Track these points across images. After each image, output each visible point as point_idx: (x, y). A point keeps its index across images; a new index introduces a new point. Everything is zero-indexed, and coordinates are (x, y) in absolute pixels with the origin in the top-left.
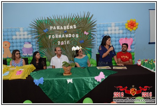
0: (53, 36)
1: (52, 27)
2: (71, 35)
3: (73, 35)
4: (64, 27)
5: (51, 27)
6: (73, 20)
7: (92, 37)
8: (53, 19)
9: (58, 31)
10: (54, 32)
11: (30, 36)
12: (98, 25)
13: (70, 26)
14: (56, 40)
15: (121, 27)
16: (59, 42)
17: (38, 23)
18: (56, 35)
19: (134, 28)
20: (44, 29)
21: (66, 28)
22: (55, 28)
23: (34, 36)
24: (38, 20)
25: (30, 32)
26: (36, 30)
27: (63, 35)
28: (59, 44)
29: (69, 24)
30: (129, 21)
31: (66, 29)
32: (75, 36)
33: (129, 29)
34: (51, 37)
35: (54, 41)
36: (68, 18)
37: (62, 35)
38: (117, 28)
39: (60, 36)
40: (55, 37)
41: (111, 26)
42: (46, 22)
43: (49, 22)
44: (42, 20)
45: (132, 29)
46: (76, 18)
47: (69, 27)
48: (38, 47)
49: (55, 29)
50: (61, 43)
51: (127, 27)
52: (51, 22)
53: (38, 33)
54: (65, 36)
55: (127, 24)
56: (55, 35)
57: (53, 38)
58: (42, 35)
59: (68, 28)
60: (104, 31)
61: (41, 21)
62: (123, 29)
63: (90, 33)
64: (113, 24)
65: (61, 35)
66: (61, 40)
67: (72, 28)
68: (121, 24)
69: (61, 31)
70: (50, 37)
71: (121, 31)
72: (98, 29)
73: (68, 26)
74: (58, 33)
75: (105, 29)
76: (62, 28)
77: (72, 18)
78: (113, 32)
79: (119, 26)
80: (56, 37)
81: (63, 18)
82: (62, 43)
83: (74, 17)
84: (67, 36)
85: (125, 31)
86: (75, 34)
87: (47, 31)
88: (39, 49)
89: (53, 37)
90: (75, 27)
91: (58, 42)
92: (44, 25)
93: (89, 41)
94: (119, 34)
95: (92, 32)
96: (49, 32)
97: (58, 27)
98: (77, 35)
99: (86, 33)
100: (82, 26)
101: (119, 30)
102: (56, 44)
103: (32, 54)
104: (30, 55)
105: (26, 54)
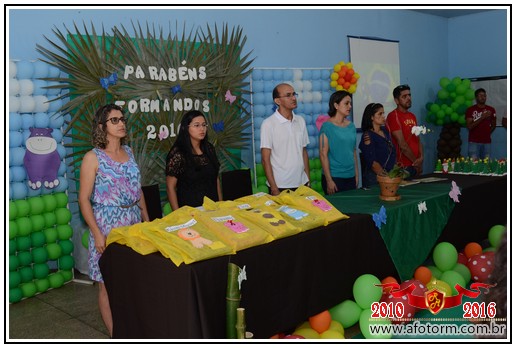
0: (132, 103)
1: (132, 68)
2: (190, 101)
3: (197, 102)
4: (170, 70)
5: (128, 70)
6: (196, 48)
7: (244, 110)
9: (150, 87)
10: (133, 88)
11: (42, 102)
12: (257, 73)
13: (189, 70)
14: (142, 120)
15: (318, 84)
16: (151, 128)
17: (75, 48)
18: (142, 101)
19: (353, 88)
20: (101, 73)
21: (177, 75)
22: (140, 74)
23: (58, 104)
24: (74, 33)
25: (43, 84)
26: (65, 76)
27: (166, 101)
28: (151, 136)
29: (184, 62)
30: (338, 68)
31: (174, 79)
32: (202, 107)
34: (126, 106)
35: (134, 124)
36: (180, 39)
37: (162, 103)
38: (308, 84)
39: (155, 106)
40: (139, 106)
41: (291, 79)
42: (108, 47)
43: (118, 44)
44: (90, 34)
46: (204, 44)
47: (187, 73)
48: (71, 151)
49: (143, 76)
50: (157, 132)
51: (334, 83)
52: (122, 47)
53: (73, 88)
54: (171, 105)
55: (335, 76)
56: (138, 101)
57: (132, 111)
58: (90, 98)
59: (182, 78)
61: (86, 39)
62: (321, 90)
63: (239, 99)
64: (298, 73)
65: (158, 102)
66: (159, 119)
67: (196, 78)
68: (317, 74)
69: (159, 87)
72: (259, 85)
73: (182, 70)
74: (149, 94)
76: (163, 76)
77: (192, 40)
79: (311, 79)
80: (142, 110)
81: (165, 38)
82: (164, 132)
83: (198, 41)
84: (178, 105)
86: (202, 100)
88: (72, 159)
89: (133, 108)
90: (203, 76)
91: (148, 128)
92: (99, 51)
93: (236, 123)
94: (312, 102)
95: (244, 96)
96: (116, 89)
97: (153, 72)
98: (206, 103)
99: (230, 97)
100: (220, 71)
101: (312, 90)
102: (140, 136)
103: (56, 182)
104: (51, 185)
105: (39, 184)
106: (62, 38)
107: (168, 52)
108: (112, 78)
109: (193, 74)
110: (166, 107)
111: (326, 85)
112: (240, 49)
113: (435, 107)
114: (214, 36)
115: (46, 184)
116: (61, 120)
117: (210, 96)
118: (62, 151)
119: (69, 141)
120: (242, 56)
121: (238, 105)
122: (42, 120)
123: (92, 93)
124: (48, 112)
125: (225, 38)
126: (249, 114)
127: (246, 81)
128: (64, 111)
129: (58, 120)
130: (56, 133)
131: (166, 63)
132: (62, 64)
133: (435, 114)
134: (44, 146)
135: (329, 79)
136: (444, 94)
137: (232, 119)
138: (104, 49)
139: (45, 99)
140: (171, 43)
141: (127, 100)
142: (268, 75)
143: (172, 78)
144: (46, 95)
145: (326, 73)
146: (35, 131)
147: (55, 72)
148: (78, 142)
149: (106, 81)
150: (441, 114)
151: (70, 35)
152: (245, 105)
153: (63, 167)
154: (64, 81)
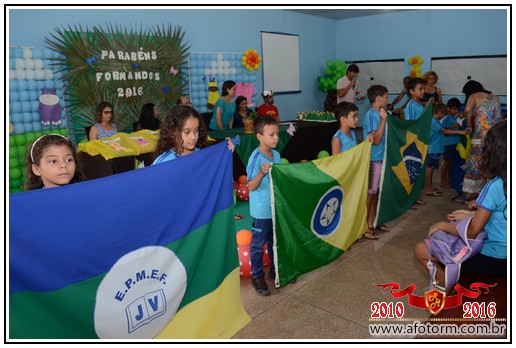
0: (107, 74)
1: (106, 52)
2: (146, 73)
3: (151, 74)
4: (132, 53)
5: (104, 54)
6: (150, 39)
7: (184, 80)
8: (107, 32)
9: (119, 64)
10: (108, 65)
11: (49, 73)
12: (193, 56)
13: (145, 53)
14: (114, 85)
15: (233, 63)
16: (121, 90)
17: (69, 40)
18: (114, 73)
19: (257, 66)
20: (86, 55)
21: (137, 57)
22: (112, 56)
23: (60, 75)
24: (68, 30)
25: (50, 62)
26: (64, 57)
27: (130, 73)
28: (121, 95)
29: (141, 49)
30: (247, 53)
32: (154, 77)
33: (248, 66)
34: (103, 77)
35: (109, 88)
36: (138, 34)
37: (127, 74)
38: (227, 64)
39: (123, 76)
40: (112, 76)
41: (216, 60)
42: (91, 39)
43: (97, 37)
44: (79, 31)
45: (253, 66)
46: (155, 37)
47: (143, 55)
48: (69, 103)
49: (114, 58)
50: (125, 92)
51: (244, 63)
52: (100, 40)
53: (68, 65)
54: (134, 76)
55: (245, 58)
56: (111, 73)
57: (108, 79)
58: (80, 71)
59: (140, 59)
60: (204, 68)
61: (76, 35)
62: (236, 67)
63: (180, 72)
64: (220, 56)
65: (124, 74)
66: (125, 84)
67: (149, 59)
68: (233, 57)
69: (125, 64)
70: (99, 76)
71: (234, 71)
72: (194, 63)
73: (140, 53)
74: (118, 68)
75: (207, 63)
76: (127, 57)
77: (147, 35)
78: (221, 71)
79: (229, 59)
80: (114, 79)
81: (129, 33)
82: (129, 93)
83: (151, 35)
84: (138, 76)
85: (240, 71)
86: (154, 73)
87: (93, 62)
88: (69, 109)
89: (108, 77)
90: (154, 57)
91: (118, 90)
92: (85, 42)
93: (178, 87)
94: (230, 75)
95: (183, 70)
96: (97, 65)
97: (120, 55)
98: (157, 75)
99: (174, 71)
100: (167, 54)
101: (230, 67)
102: (113, 95)
103: (60, 122)
104: (56, 124)
105: (48, 123)
106: (61, 34)
107: (130, 42)
108: (93, 59)
109: (147, 56)
110: (130, 76)
111: (239, 64)
112: (181, 40)
113: (322, 80)
114: (162, 31)
115: (53, 123)
116: (61, 84)
117: (160, 70)
118: (63, 103)
119: (68, 97)
120: (182, 45)
121: (179, 76)
122: (49, 84)
123: (82, 68)
124: (53, 79)
125: (170, 33)
126: (187, 82)
127: (185, 60)
128: (63, 79)
129: (60, 84)
130: (58, 92)
131: (129, 49)
132: (62, 50)
133: (322, 84)
134: (51, 100)
135: (241, 60)
136: (329, 72)
137: (176, 85)
138: (88, 40)
139: (51, 72)
140: (132, 37)
141: (104, 72)
142: (200, 57)
143: (134, 58)
144: (52, 69)
145: (239, 57)
146: (45, 91)
147: (57, 55)
148: (74, 98)
149: (90, 61)
150: (326, 84)
151: (66, 32)
152: (184, 76)
153: (64, 113)
154: (63, 60)
